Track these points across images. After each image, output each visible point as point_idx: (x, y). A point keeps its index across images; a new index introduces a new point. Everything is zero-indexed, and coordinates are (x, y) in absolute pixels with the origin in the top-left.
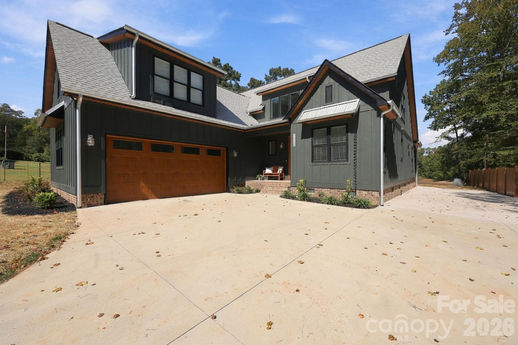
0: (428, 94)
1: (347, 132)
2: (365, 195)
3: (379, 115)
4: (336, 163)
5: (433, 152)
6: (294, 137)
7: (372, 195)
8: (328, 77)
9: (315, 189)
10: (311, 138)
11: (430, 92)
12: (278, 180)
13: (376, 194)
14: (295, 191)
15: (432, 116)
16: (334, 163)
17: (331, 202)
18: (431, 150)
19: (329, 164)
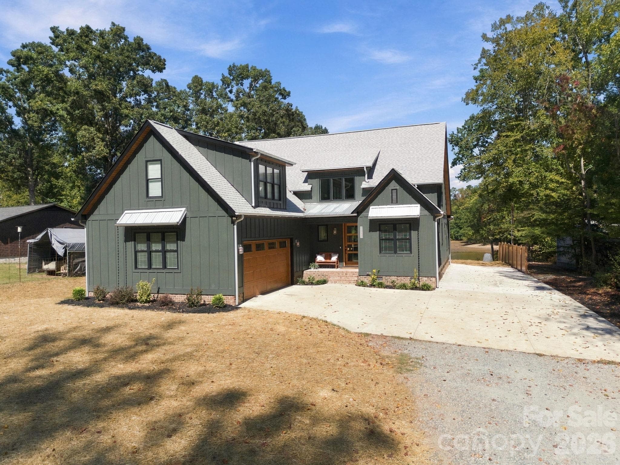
0: (456, 132)
1: (410, 230)
2: (426, 280)
3: (434, 220)
4: (402, 255)
5: (460, 196)
6: (361, 230)
7: (431, 281)
8: (394, 181)
9: (383, 277)
10: (378, 232)
11: (458, 129)
12: (335, 268)
13: (434, 279)
14: (367, 280)
15: (461, 162)
16: (400, 255)
17: (403, 287)
18: (457, 192)
19: (395, 255)
